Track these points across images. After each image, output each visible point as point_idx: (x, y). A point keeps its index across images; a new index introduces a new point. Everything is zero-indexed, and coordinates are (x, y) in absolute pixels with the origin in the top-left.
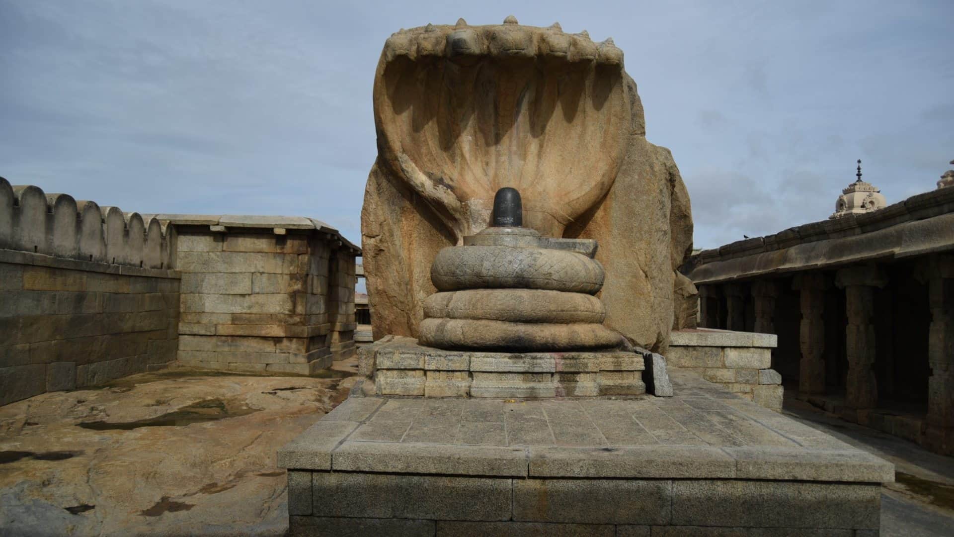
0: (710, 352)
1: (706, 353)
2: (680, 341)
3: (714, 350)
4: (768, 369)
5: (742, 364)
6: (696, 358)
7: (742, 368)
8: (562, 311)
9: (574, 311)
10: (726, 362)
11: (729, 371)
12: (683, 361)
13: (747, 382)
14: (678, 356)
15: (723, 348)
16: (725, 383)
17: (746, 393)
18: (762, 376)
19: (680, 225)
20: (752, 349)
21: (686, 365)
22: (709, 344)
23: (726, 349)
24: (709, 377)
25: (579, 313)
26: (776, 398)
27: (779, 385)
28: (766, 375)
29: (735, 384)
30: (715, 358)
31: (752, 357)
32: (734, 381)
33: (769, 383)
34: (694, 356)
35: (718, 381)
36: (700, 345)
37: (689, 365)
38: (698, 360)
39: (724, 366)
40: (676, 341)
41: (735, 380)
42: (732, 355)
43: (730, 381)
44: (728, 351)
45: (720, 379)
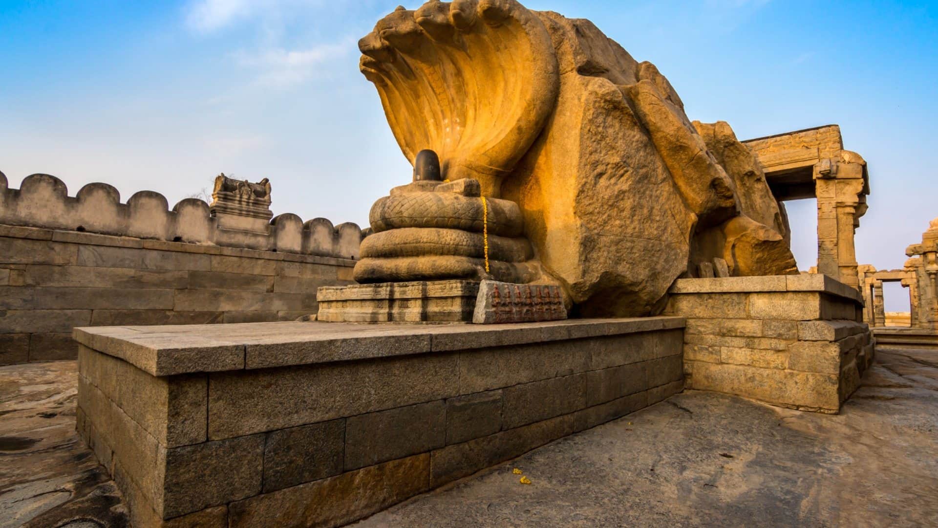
0: (730, 300)
1: (724, 302)
2: (689, 288)
3: (735, 297)
4: (816, 320)
5: (774, 314)
6: (713, 307)
7: (775, 319)
8: (405, 243)
9: (416, 243)
10: (752, 312)
11: (752, 322)
12: (697, 311)
13: (779, 337)
14: (691, 305)
15: (748, 294)
16: (748, 337)
17: (779, 351)
18: (803, 329)
19: (681, 159)
20: (790, 295)
21: (701, 315)
22: (725, 289)
23: (751, 296)
24: (727, 329)
25: (422, 245)
26: (827, 360)
27: (831, 342)
28: (810, 328)
29: (763, 340)
30: (737, 307)
31: (790, 305)
32: (760, 335)
33: (814, 339)
34: (710, 305)
35: (738, 334)
36: (714, 291)
37: (705, 316)
38: (715, 310)
39: (749, 317)
40: (685, 288)
41: (763, 333)
42: (760, 304)
43: (755, 335)
44: (754, 298)
45: (741, 332)
